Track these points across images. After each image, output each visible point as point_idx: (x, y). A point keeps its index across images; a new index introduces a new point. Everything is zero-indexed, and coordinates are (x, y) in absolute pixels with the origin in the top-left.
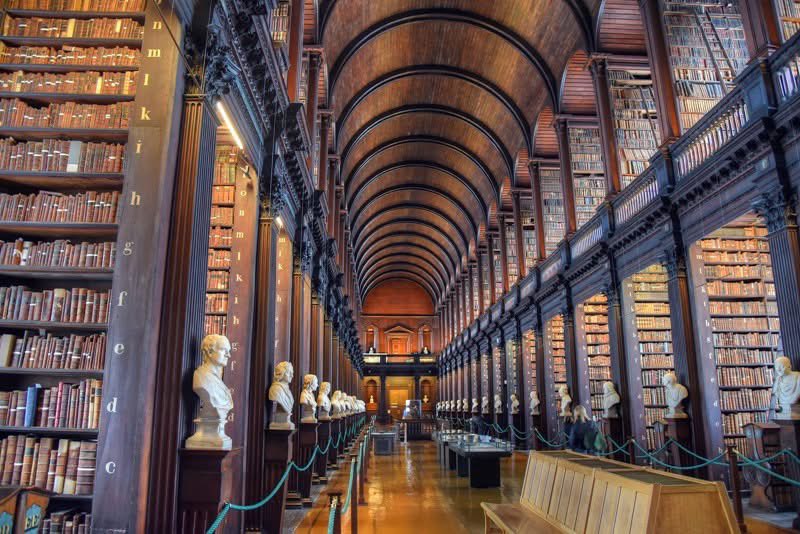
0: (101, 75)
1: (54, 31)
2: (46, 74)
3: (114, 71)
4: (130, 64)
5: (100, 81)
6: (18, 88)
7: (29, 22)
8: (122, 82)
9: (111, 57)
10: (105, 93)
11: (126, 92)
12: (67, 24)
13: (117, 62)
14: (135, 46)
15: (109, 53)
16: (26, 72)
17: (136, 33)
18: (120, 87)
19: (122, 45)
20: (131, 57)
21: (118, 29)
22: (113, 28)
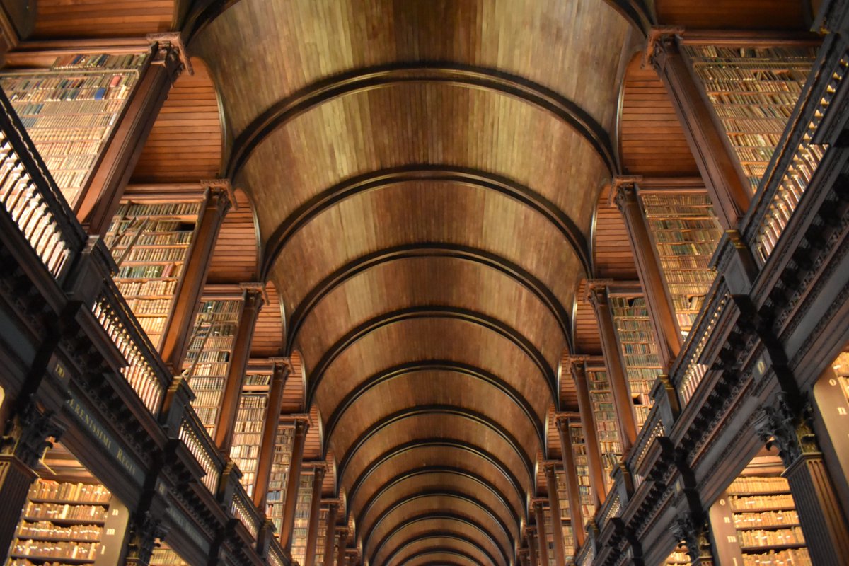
0: (77, 545)
1: (55, 514)
2: (46, 542)
3: (86, 542)
4: (96, 539)
5: (76, 548)
6: (27, 553)
7: (41, 506)
8: (89, 549)
9: (85, 532)
10: (78, 558)
11: (90, 558)
12: (63, 508)
13: (88, 536)
14: (101, 525)
15: (85, 529)
16: (35, 540)
17: (103, 515)
18: (87, 554)
19: (92, 524)
20: (97, 532)
21: (92, 514)
22: (89, 513)
